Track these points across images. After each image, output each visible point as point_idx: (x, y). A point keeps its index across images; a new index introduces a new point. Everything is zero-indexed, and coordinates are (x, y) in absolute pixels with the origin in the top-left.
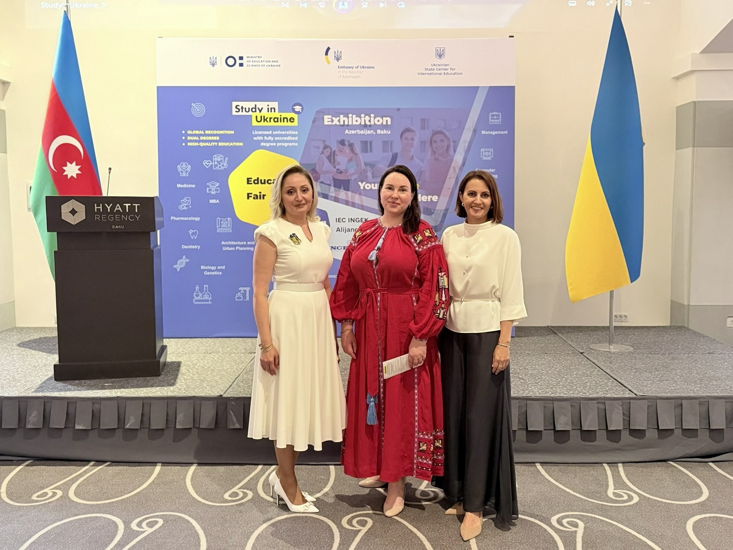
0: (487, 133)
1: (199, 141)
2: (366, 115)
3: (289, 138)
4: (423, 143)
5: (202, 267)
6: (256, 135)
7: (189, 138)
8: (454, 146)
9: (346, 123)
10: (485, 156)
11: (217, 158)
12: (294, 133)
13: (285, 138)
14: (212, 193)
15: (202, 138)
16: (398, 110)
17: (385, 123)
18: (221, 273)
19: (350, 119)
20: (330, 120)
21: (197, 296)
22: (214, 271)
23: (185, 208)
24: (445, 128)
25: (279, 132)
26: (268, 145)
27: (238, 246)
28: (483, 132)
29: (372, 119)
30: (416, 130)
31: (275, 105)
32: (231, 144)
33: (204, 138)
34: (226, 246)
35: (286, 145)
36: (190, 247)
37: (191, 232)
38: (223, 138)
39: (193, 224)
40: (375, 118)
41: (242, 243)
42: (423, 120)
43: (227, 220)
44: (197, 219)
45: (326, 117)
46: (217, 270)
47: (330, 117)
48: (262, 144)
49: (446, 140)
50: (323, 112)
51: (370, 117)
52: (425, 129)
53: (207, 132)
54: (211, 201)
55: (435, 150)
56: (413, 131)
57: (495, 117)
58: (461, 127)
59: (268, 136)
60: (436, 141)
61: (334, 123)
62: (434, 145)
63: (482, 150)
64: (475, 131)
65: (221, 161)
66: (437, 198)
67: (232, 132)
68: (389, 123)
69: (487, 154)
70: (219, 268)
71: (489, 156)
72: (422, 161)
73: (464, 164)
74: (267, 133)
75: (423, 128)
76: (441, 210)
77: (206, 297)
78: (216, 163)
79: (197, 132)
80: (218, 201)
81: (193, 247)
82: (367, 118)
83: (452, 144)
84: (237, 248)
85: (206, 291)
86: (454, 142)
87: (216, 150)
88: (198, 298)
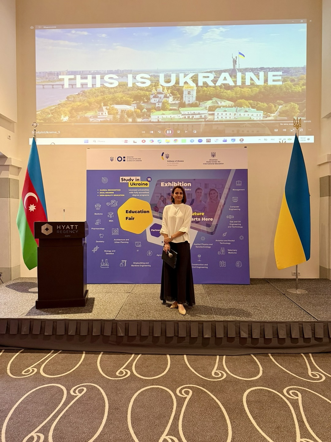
0: (235, 190)
1: (105, 194)
2: (180, 182)
3: (145, 193)
4: (206, 194)
5: (105, 251)
6: (130, 191)
7: (100, 193)
8: (220, 196)
9: (171, 186)
10: (234, 200)
11: (113, 202)
12: (147, 190)
13: (143, 193)
14: (110, 217)
15: (106, 193)
16: (194, 180)
17: (188, 186)
18: (113, 254)
19: (173, 184)
20: (164, 184)
21: (102, 264)
22: (110, 253)
23: (98, 224)
24: (216, 188)
25: (141, 190)
26: (136, 195)
27: (121, 241)
28: (233, 190)
29: (183, 184)
30: (202, 188)
31: (139, 178)
32: (119, 195)
33: (107, 193)
34: (116, 241)
35: (144, 195)
36: (100, 242)
37: (100, 235)
38: (116, 193)
39: (101, 231)
40: (184, 183)
41: (123, 240)
42: (206, 184)
43: (116, 229)
44: (103, 229)
45: (162, 183)
46: (112, 252)
47: (164, 183)
48: (133, 195)
49: (216, 193)
50: (161, 181)
51: (182, 183)
53: (108, 190)
54: (110, 221)
55: (211, 198)
56: (202, 189)
57: (239, 183)
58: (223, 187)
59: (135, 191)
60: (211, 194)
61: (165, 186)
62: (211, 195)
63: (233, 198)
64: (229, 189)
65: (115, 203)
66: (212, 219)
67: (120, 190)
68: (190, 186)
69: (235, 199)
70: (112, 251)
71: (236, 200)
72: (205, 202)
73: (224, 204)
74: (135, 190)
75: (206, 188)
76: (214, 225)
77: (106, 265)
78: (112, 204)
79: (104, 190)
80: (113, 221)
81: (101, 242)
82: (180, 183)
83: (219, 195)
84: (121, 242)
85: (106, 262)
86: (220, 194)
87: (112, 198)
88: (103, 265)
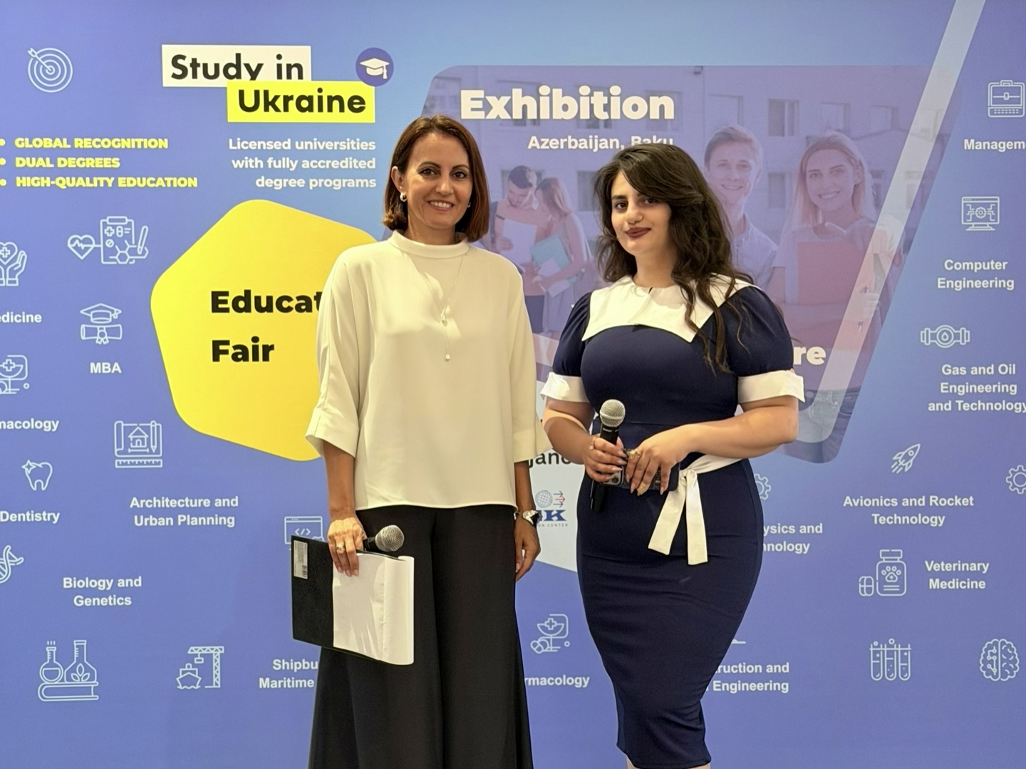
0: (980, 146)
1: (53, 173)
2: (594, 89)
3: (347, 163)
4: (777, 178)
5: (68, 583)
6: (240, 155)
7: (20, 162)
8: (877, 187)
10: (975, 219)
11: (114, 227)
12: (364, 146)
13: (335, 164)
14: (100, 340)
15: (62, 162)
16: (698, 71)
18: (128, 601)
22: (104, 594)
24: (846, 131)
25: (315, 144)
26: (279, 184)
27: (185, 511)
28: (969, 144)
32: (160, 182)
33: (71, 162)
34: (146, 512)
35: (338, 184)
36: (28, 516)
37: (29, 467)
38: (133, 162)
39: (34, 444)
41: (197, 503)
42: (777, 106)
43: (147, 430)
44: (50, 426)
46: (116, 591)
48: (262, 182)
49: (849, 169)
50: (458, 80)
52: (783, 135)
53: (78, 143)
54: (95, 368)
55: (815, 200)
56: (747, 141)
57: (1007, 96)
58: (900, 127)
59: (278, 155)
60: (817, 174)
62: (812, 184)
63: (966, 200)
64: (941, 139)
65: (128, 237)
67: (164, 143)
69: (980, 212)
70: (122, 583)
71: (987, 219)
72: (775, 235)
73: (907, 245)
74: (277, 145)
75: (778, 128)
76: (835, 393)
78: (110, 244)
79: (47, 143)
80: (117, 368)
81: (38, 517)
83: (869, 181)
84: (181, 519)
86: (876, 174)
87: (112, 201)
88: (56, 683)
